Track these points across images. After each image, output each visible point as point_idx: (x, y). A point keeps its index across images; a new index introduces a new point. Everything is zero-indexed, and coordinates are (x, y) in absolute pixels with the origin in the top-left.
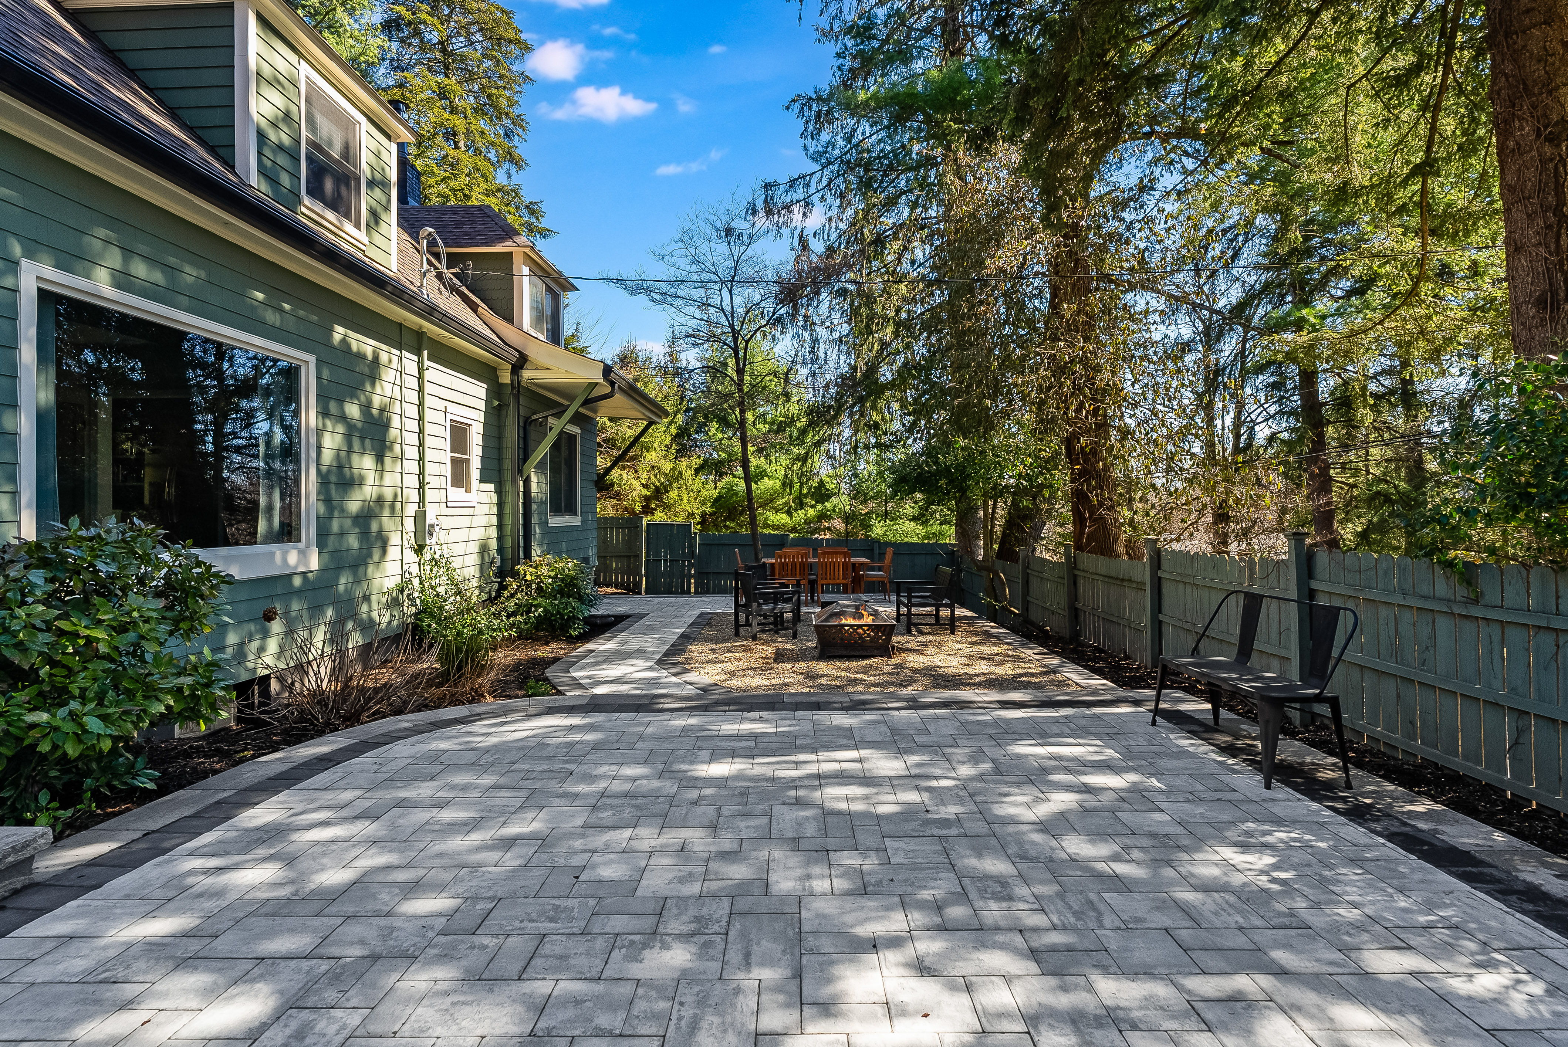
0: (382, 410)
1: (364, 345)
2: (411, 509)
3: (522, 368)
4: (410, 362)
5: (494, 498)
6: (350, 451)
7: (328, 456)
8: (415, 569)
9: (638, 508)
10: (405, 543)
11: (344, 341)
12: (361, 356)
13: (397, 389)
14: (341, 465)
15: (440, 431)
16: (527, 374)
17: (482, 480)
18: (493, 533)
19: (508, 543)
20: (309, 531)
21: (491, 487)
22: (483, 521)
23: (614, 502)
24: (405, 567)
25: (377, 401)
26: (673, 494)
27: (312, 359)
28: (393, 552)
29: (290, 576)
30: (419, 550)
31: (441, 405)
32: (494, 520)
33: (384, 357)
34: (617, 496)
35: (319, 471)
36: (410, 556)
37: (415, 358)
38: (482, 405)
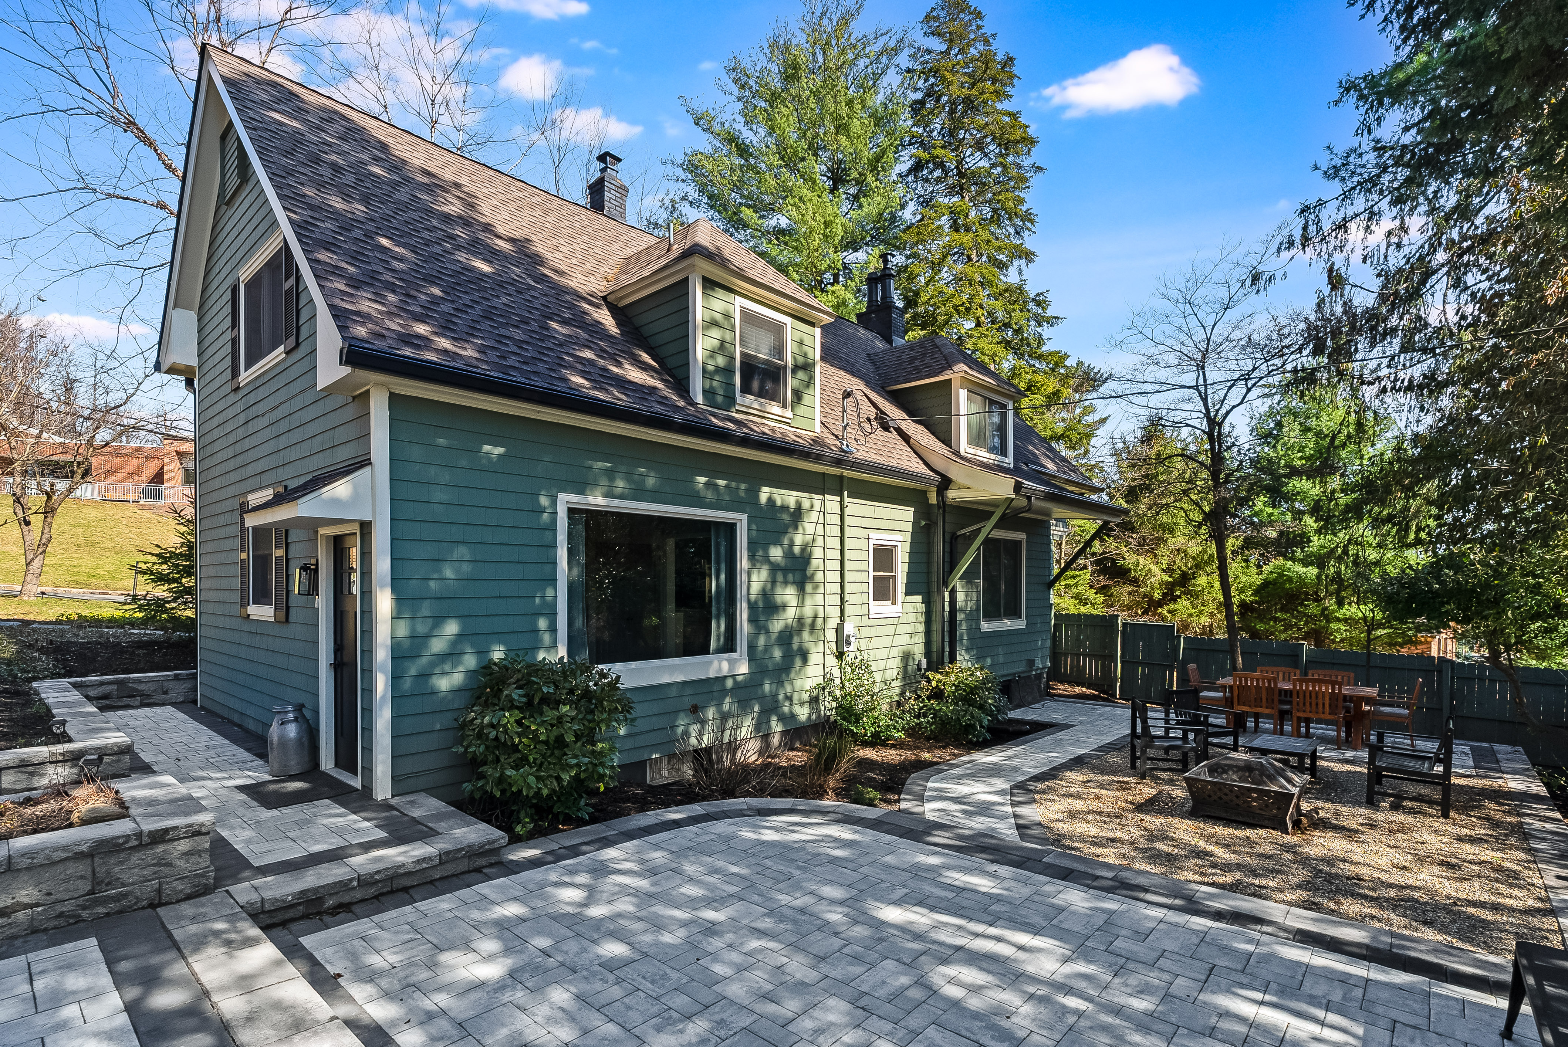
0: (805, 547)
1: (789, 497)
2: (833, 623)
3: (947, 489)
4: (832, 503)
5: (922, 607)
6: (774, 582)
7: (755, 588)
8: (836, 672)
9: (1157, 595)
10: (827, 651)
11: (770, 500)
12: (785, 508)
13: (820, 527)
14: (766, 595)
15: (863, 555)
16: (951, 494)
17: (907, 594)
18: (920, 639)
19: (934, 648)
20: (742, 645)
21: (919, 598)
22: (909, 629)
23: (1131, 588)
24: (827, 670)
25: (798, 540)
26: (1202, 580)
27: (744, 517)
28: (814, 658)
29: (725, 677)
30: (840, 655)
31: (863, 533)
32: (921, 628)
33: (806, 504)
34: (1135, 582)
35: (749, 601)
36: (832, 661)
37: (838, 499)
38: (909, 527)
